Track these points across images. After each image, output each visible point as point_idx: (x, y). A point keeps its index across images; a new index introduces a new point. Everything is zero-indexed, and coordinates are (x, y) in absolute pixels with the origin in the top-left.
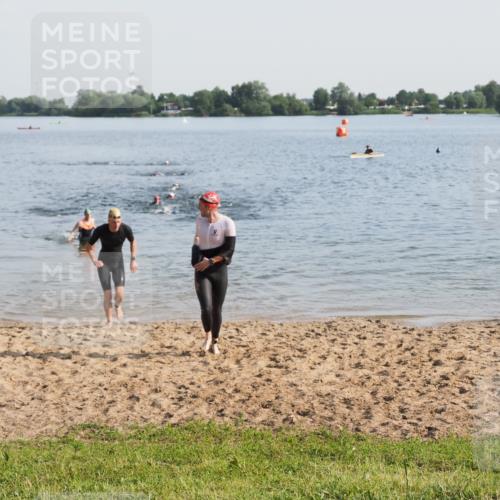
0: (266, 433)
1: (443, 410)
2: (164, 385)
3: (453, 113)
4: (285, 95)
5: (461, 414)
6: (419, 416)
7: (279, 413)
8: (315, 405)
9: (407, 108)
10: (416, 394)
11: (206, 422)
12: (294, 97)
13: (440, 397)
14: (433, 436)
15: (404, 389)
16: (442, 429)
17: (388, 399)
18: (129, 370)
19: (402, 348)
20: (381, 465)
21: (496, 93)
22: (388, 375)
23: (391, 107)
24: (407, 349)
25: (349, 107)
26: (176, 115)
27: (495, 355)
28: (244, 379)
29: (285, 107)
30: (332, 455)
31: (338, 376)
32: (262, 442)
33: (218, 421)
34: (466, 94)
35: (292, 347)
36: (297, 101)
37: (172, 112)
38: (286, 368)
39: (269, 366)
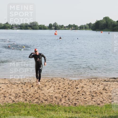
0: (37, 105)
1: (78, 99)
2: (12, 93)
3: (81, 30)
4: (42, 25)
5: (82, 100)
6: (73, 101)
7: (40, 100)
8: (48, 98)
9: (71, 28)
10: (72, 96)
11: (22, 102)
12: (44, 25)
13: (78, 96)
14: (76, 105)
15: (69, 94)
16: (78, 104)
17: (66, 97)
18: (4, 90)
19: (69, 85)
20: (63, 112)
21: (91, 25)
22: (66, 91)
23: (67, 28)
24: (70, 85)
25: (57, 28)
26: (16, 29)
27: (90, 86)
28: (32, 92)
29: (42, 28)
30: (52, 110)
31: (54, 91)
32: (36, 107)
33: (25, 102)
34: (84, 25)
35: (43, 84)
36: (45, 26)
37: (15, 28)
38: (42, 89)
39: (38, 89)
